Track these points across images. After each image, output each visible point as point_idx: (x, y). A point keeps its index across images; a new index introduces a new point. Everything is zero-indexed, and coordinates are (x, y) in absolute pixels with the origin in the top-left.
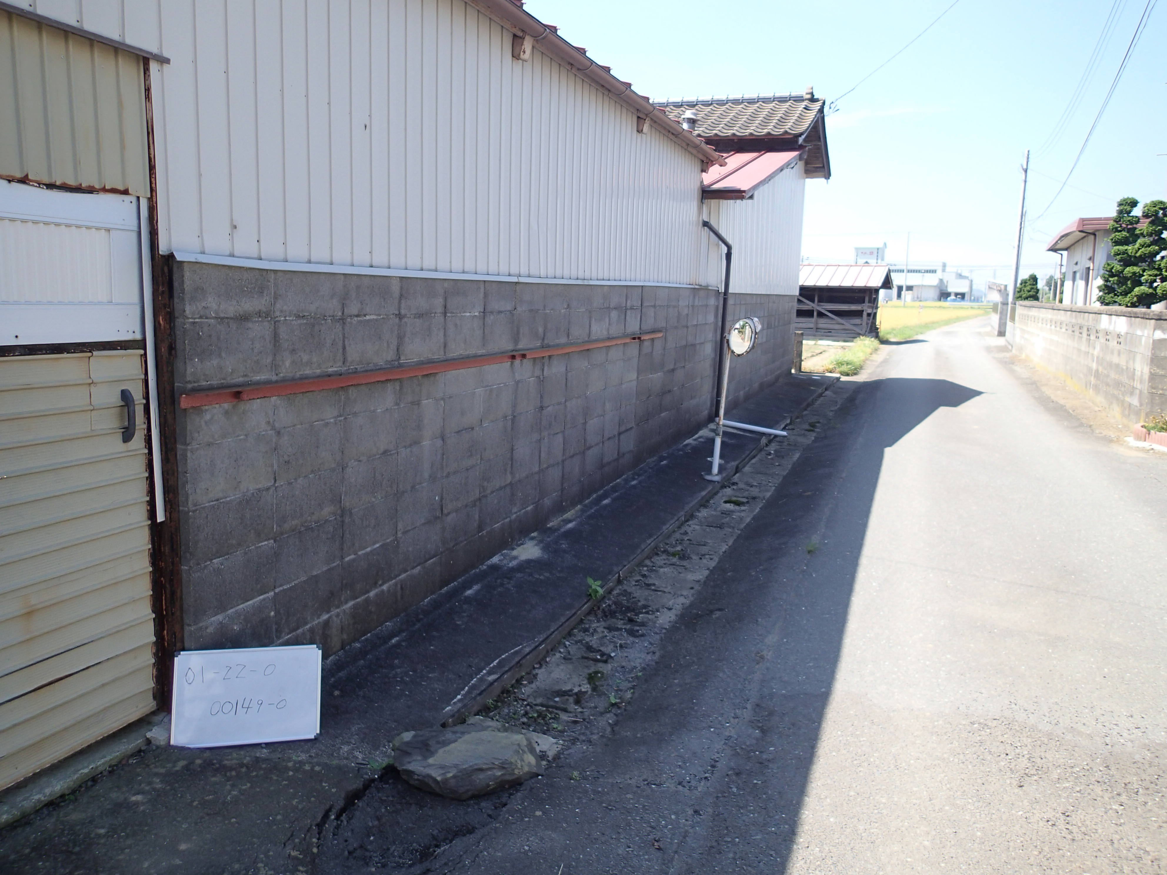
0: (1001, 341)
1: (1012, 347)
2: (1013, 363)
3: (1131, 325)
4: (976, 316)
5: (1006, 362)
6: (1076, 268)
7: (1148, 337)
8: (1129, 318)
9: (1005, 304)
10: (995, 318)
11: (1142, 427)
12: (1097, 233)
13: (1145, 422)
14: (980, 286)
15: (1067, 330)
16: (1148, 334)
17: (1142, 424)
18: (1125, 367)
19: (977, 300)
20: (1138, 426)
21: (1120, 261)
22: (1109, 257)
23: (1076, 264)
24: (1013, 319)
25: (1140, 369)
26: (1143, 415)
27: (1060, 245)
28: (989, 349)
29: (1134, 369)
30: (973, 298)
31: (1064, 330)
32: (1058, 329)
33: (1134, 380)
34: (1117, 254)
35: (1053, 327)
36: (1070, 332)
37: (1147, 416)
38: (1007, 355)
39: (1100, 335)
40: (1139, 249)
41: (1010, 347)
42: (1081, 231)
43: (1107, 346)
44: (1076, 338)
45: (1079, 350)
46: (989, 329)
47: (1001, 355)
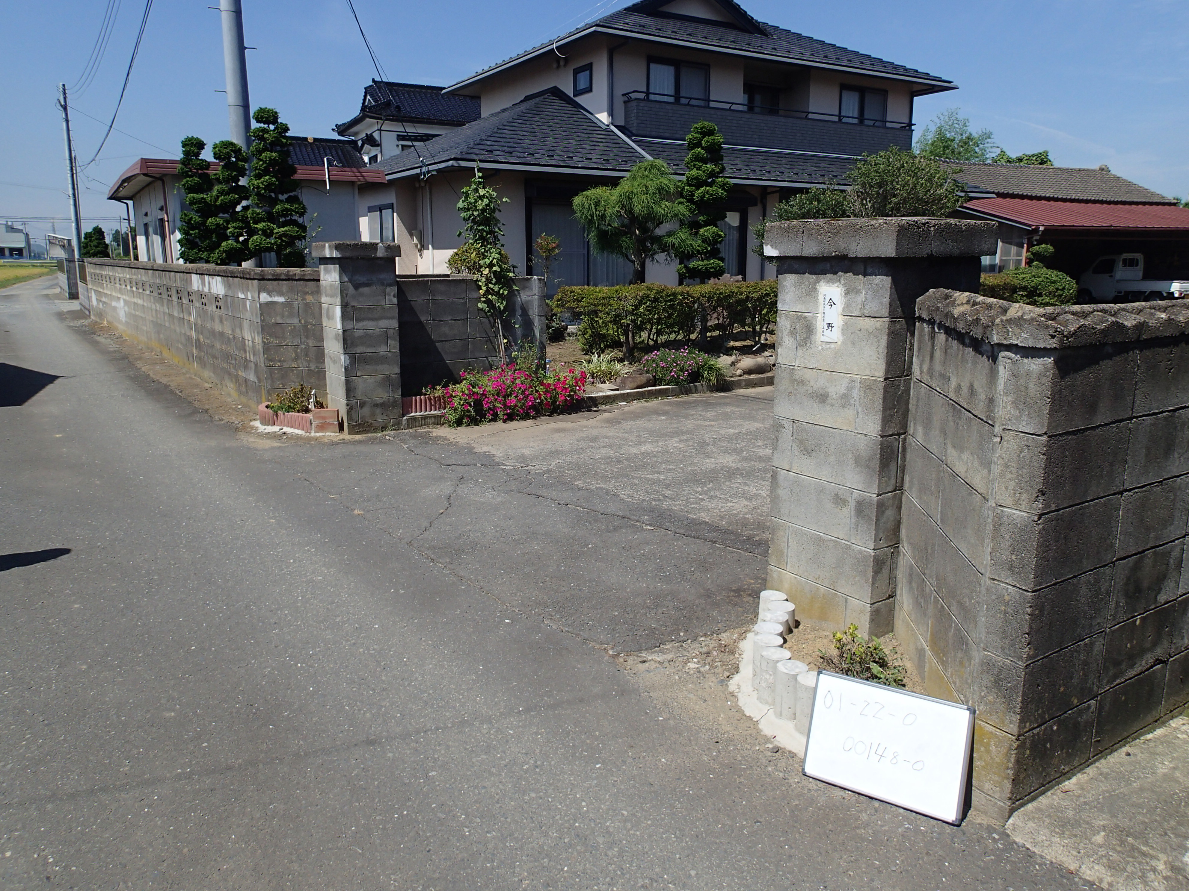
0: (74, 305)
1: (90, 312)
2: (94, 333)
3: (228, 286)
4: (40, 275)
5: (85, 332)
6: (146, 220)
7: (253, 300)
8: (226, 278)
9: (71, 261)
10: (62, 278)
11: (267, 407)
12: (164, 179)
13: (268, 400)
14: (38, 239)
15: (151, 292)
16: (252, 297)
17: (267, 403)
18: (231, 336)
19: (38, 256)
20: (262, 407)
21: (197, 211)
22: (183, 207)
23: (146, 214)
24: (84, 279)
25: (250, 339)
26: (264, 393)
27: (123, 193)
28: (61, 316)
29: (244, 339)
30: (33, 254)
31: (148, 292)
32: (141, 291)
33: (246, 352)
34: (192, 203)
35: (134, 289)
36: (155, 294)
37: (269, 393)
38: (86, 322)
39: (193, 298)
40: (218, 197)
41: (87, 313)
42: (144, 175)
43: (205, 312)
44: (165, 301)
45: (171, 316)
46: (57, 290)
47: (78, 323)
